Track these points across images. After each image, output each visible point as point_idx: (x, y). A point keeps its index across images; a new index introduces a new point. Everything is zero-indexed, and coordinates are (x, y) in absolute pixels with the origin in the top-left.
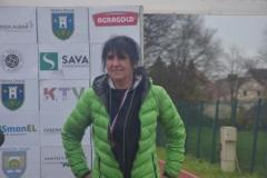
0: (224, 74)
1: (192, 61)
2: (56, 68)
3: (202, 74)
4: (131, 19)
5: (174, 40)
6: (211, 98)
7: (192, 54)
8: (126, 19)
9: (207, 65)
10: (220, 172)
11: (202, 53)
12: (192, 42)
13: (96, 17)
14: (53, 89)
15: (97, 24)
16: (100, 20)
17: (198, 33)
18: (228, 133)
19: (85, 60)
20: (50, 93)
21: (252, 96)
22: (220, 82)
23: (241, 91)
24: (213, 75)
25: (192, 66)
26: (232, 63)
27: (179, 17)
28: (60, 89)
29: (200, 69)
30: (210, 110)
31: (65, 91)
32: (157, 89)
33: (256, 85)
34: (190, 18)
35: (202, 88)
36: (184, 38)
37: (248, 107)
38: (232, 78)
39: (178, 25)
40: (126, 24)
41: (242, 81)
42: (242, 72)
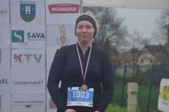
0: (129, 48)
1: (107, 39)
2: (23, 41)
3: (115, 48)
4: (75, 9)
6: (120, 63)
7: (108, 34)
8: (71, 9)
11: (114, 34)
12: (108, 26)
14: (20, 55)
15: (51, 12)
16: (53, 9)
17: (112, 20)
19: (43, 36)
20: (18, 58)
21: (146, 63)
22: (126, 53)
23: (140, 59)
24: (122, 48)
25: (108, 42)
26: (134, 41)
28: (26, 55)
29: (114, 44)
31: (28, 56)
33: (150, 56)
34: (107, 10)
35: (114, 57)
37: (144, 70)
38: (134, 51)
39: (99, 15)
40: (71, 12)
41: (141, 53)
42: (141, 47)
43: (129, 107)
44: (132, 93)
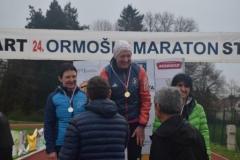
0: (227, 95)
1: (208, 88)
3: (214, 95)
5: (198, 76)
6: (219, 108)
7: (209, 84)
9: (217, 90)
10: (227, 151)
11: (214, 83)
12: (208, 77)
13: (158, 65)
15: (159, 68)
16: (160, 66)
18: (231, 129)
22: (224, 100)
23: (237, 105)
24: (221, 95)
25: (208, 90)
26: (231, 89)
27: (200, 63)
30: (220, 115)
32: (198, 106)
34: (207, 65)
35: (214, 102)
36: (203, 75)
38: (232, 98)
39: (200, 68)
41: (238, 99)
42: (237, 94)
43: (229, 146)
44: (231, 134)
